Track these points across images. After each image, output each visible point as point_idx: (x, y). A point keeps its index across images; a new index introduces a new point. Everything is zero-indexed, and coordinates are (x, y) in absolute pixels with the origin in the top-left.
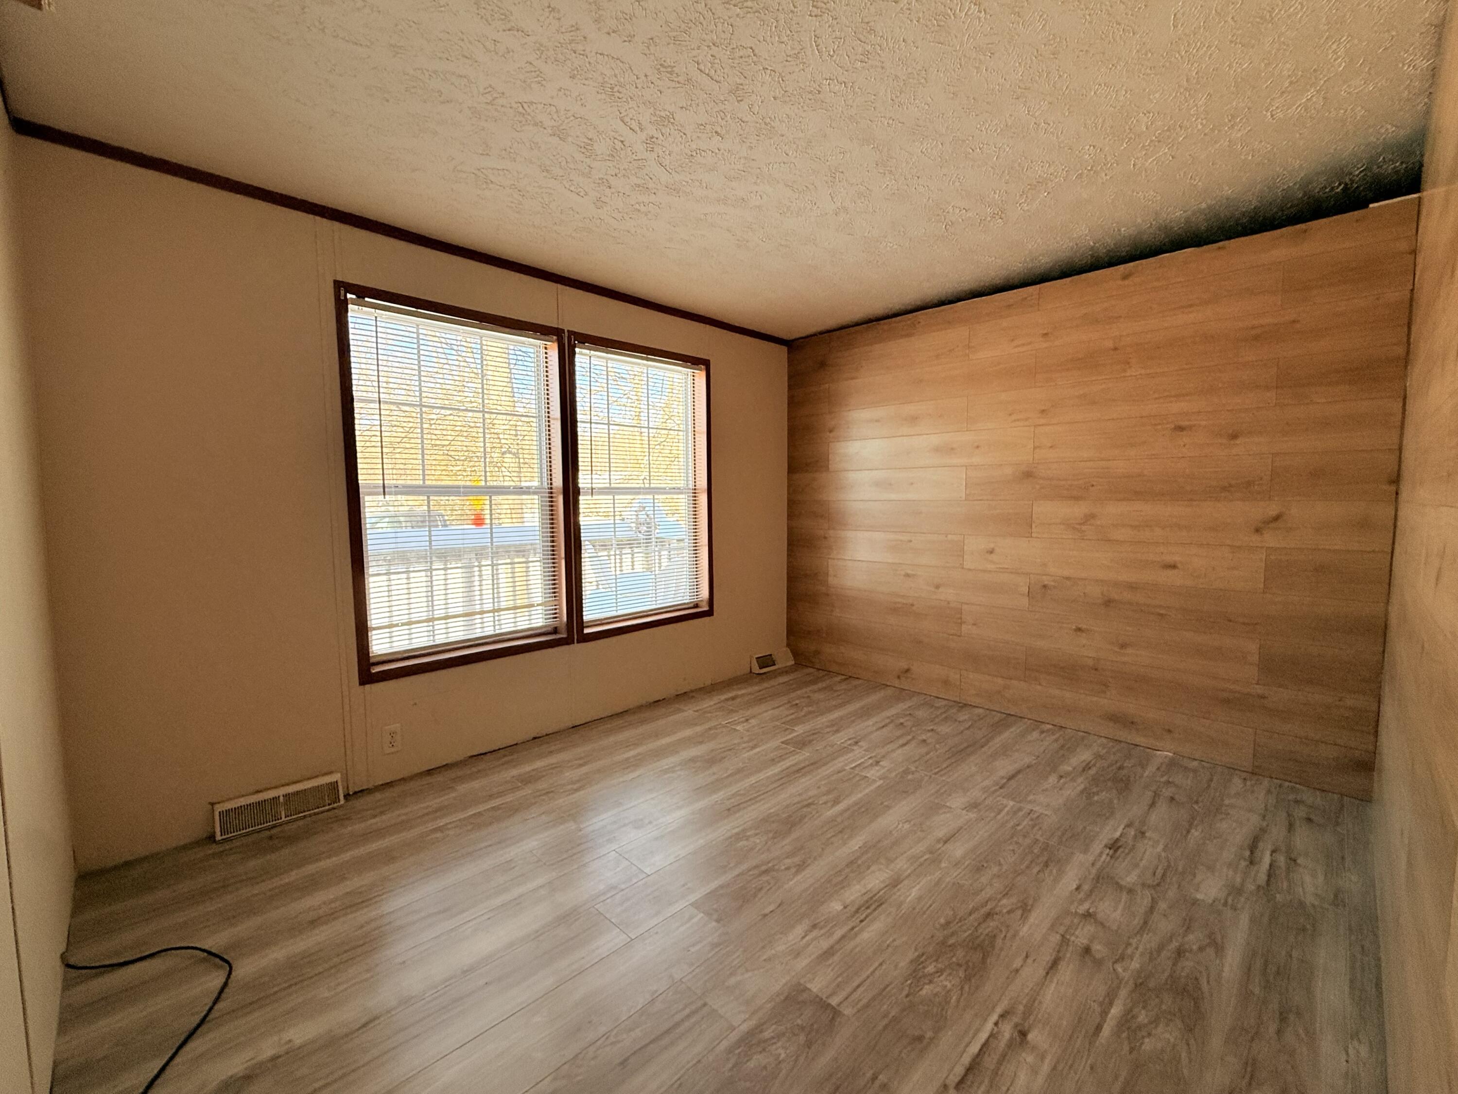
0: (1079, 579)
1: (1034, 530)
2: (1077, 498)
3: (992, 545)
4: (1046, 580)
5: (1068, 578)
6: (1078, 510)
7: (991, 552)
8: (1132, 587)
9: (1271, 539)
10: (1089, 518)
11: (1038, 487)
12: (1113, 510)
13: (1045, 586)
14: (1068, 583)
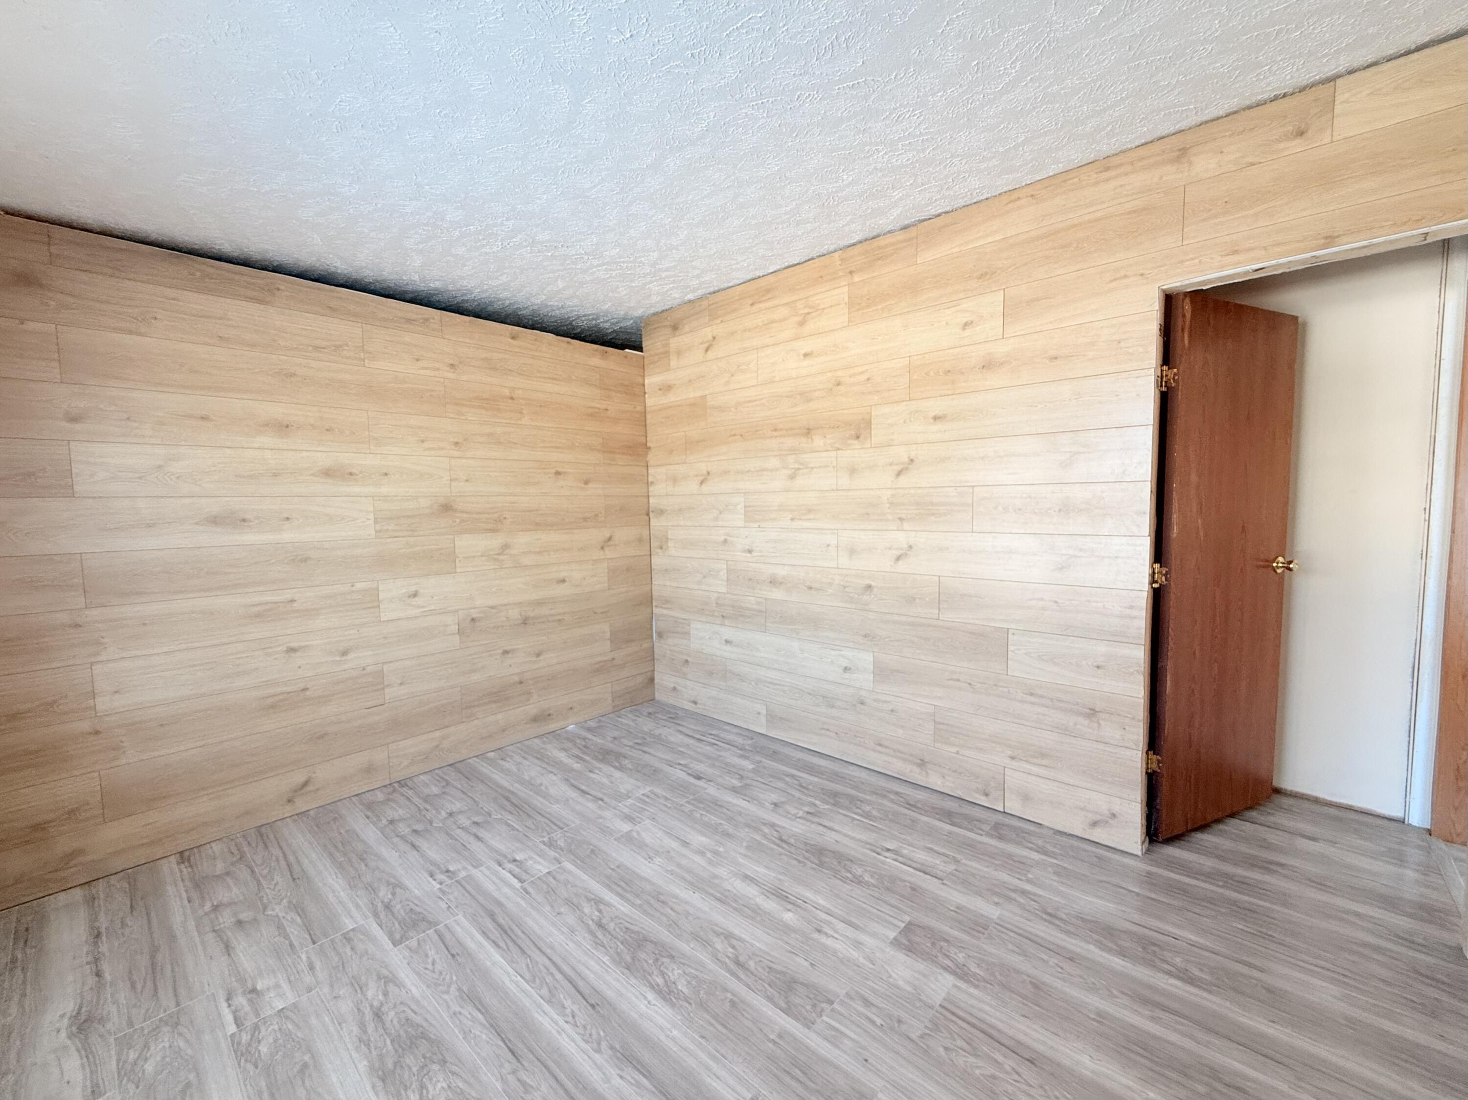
0: (502, 605)
1: (458, 565)
2: (493, 531)
3: (413, 589)
4: (475, 614)
5: (493, 607)
6: (494, 542)
7: (415, 595)
8: (540, 603)
9: (609, 553)
10: (506, 547)
11: (458, 520)
12: (523, 540)
13: (473, 620)
14: (494, 611)
